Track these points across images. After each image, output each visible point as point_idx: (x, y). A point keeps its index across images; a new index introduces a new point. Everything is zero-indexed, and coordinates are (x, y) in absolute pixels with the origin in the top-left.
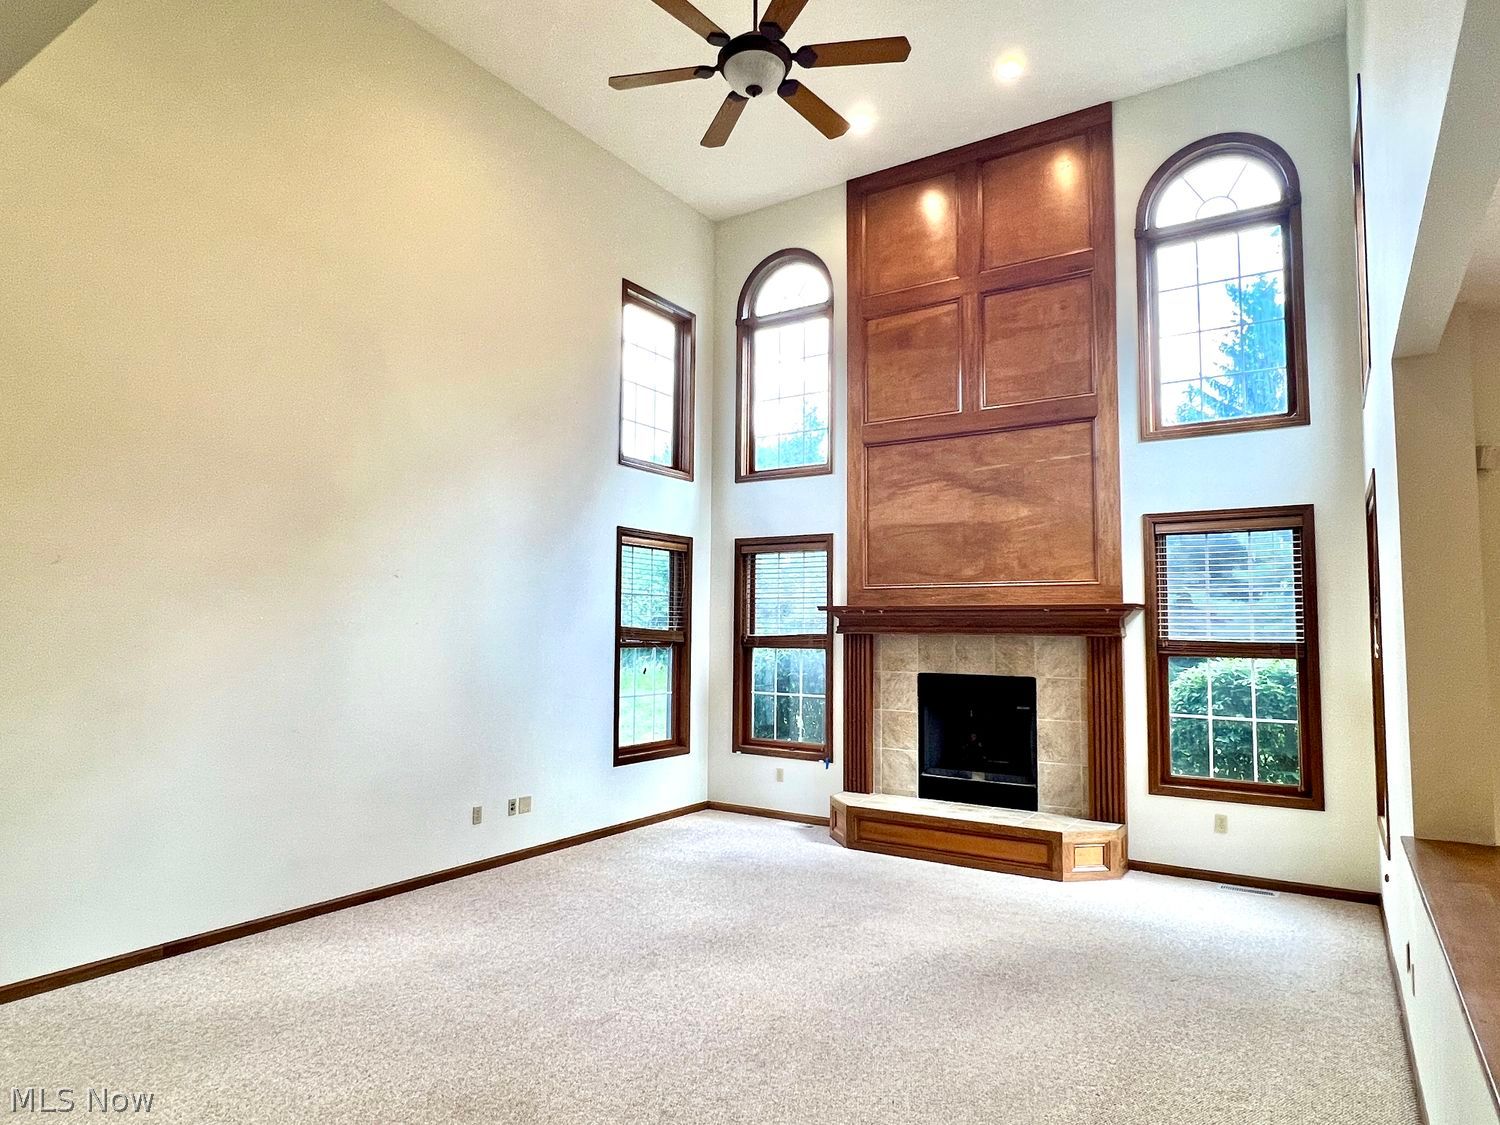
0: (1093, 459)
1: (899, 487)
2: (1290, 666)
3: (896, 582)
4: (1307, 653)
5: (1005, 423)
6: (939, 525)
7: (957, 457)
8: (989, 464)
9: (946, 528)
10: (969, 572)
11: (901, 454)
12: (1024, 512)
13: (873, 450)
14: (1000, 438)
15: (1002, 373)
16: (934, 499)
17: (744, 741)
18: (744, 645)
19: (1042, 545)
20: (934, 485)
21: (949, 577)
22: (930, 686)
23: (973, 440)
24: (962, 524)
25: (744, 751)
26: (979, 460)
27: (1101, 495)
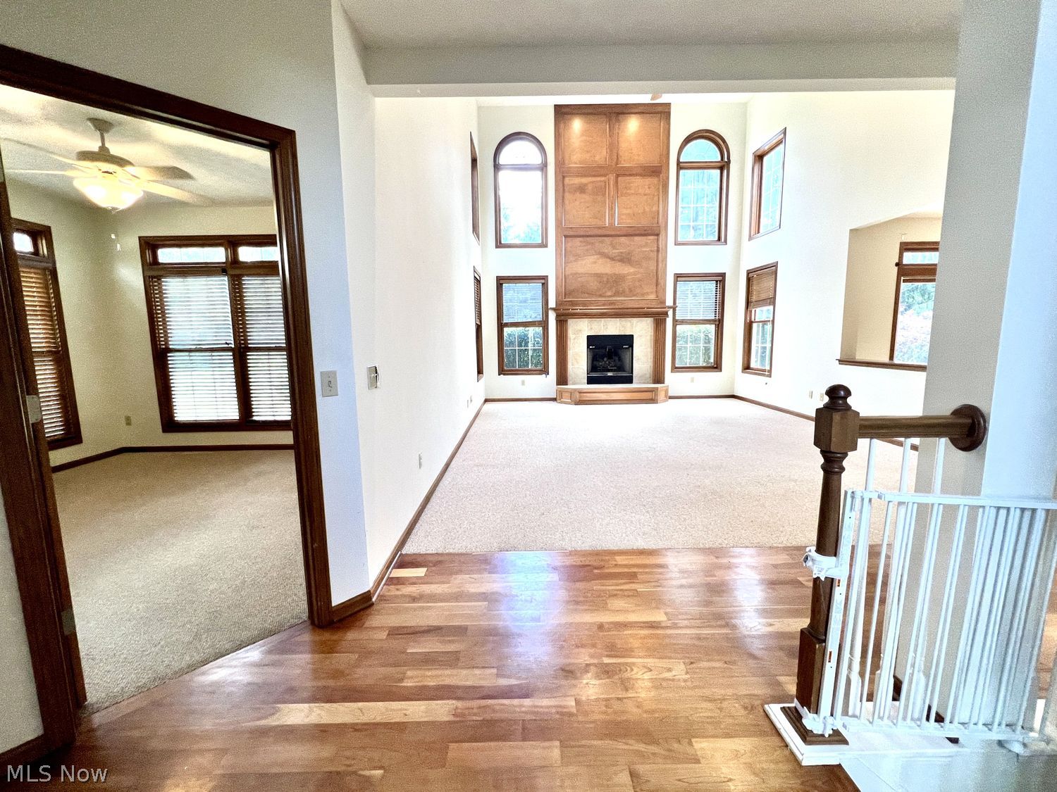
0: (658, 251)
1: (578, 257)
2: (712, 328)
3: (577, 298)
4: (719, 324)
5: (624, 233)
6: (597, 274)
7: (606, 246)
8: (618, 249)
9: (598, 276)
10: (609, 294)
11: (581, 242)
12: (632, 270)
13: (569, 239)
14: (623, 239)
15: (625, 211)
16: (595, 263)
17: (502, 371)
18: (501, 326)
19: (637, 284)
20: (596, 257)
21: (600, 296)
22: (591, 340)
23: (611, 238)
24: (606, 274)
25: (504, 374)
26: (614, 248)
27: (660, 265)
